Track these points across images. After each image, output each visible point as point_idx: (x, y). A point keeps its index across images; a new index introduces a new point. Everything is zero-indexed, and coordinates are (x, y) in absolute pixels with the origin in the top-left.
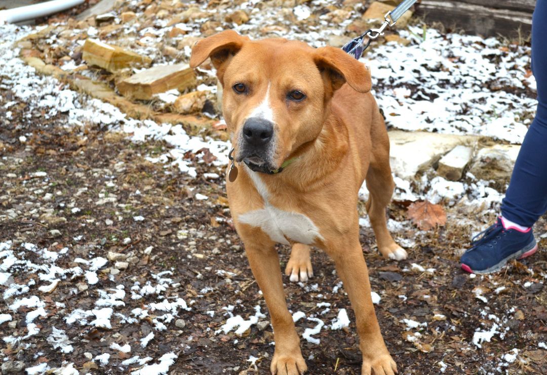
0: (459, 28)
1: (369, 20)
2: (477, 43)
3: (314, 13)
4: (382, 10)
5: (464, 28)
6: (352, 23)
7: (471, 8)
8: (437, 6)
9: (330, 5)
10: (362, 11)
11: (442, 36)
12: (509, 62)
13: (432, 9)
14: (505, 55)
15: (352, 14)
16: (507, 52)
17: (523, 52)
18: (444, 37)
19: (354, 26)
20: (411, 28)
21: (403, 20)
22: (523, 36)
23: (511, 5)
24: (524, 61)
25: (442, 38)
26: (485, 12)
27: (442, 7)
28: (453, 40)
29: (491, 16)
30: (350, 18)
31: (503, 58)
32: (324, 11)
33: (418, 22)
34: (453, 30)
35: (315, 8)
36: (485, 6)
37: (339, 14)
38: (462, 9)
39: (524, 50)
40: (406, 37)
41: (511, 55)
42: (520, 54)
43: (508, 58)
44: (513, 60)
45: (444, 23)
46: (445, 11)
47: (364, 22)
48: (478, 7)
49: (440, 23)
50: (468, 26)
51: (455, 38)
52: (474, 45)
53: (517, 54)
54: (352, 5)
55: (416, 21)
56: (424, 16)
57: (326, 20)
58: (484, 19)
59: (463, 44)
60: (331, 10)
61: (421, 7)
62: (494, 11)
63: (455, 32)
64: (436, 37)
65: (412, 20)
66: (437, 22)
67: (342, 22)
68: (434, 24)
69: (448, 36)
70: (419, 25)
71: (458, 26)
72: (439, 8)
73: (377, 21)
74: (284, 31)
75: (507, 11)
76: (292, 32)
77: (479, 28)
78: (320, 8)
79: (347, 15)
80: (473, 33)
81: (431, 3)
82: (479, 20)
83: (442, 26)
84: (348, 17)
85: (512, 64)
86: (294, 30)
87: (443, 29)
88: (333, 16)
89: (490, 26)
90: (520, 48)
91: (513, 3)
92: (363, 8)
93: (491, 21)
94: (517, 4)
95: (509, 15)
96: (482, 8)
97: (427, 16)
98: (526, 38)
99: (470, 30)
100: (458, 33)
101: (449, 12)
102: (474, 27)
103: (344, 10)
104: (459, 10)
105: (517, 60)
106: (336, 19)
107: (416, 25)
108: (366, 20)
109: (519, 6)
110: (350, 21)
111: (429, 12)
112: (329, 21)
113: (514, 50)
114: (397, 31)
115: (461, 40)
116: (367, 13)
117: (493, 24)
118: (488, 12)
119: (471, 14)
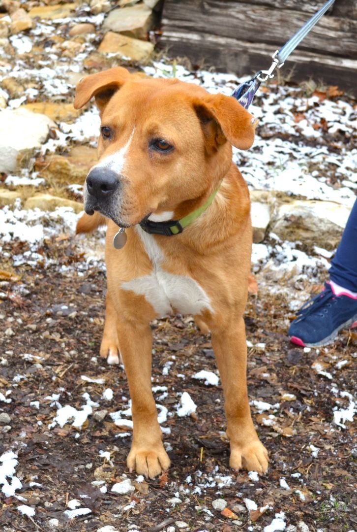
0: (208, 65)
1: (107, 54)
2: (231, 82)
3: (37, 44)
4: (119, 42)
5: (215, 65)
6: (87, 57)
7: (222, 41)
8: (182, 38)
9: (53, 35)
10: (96, 43)
11: (192, 74)
12: (271, 104)
13: (175, 42)
14: (266, 97)
15: (86, 47)
16: (268, 94)
17: (285, 93)
18: (194, 74)
19: (91, 61)
20: (155, 64)
21: (145, 54)
22: (282, 75)
23: (268, 39)
24: (289, 104)
25: (192, 77)
26: (238, 45)
27: (188, 39)
28: (204, 79)
29: (245, 51)
30: (84, 52)
31: (264, 100)
32: (48, 43)
33: (162, 58)
34: (201, 67)
35: (36, 39)
36: (238, 39)
37: (69, 47)
38: (212, 43)
39: (286, 91)
40: (152, 75)
41: (273, 97)
42: (282, 95)
43: (271, 99)
44: (275, 102)
45: (189, 58)
46: (191, 44)
47: (103, 57)
48: (230, 40)
49: (186, 58)
50: (218, 62)
51: (207, 75)
52: (230, 85)
53: (279, 95)
54: (82, 36)
55: (158, 55)
56: (167, 49)
57: (55, 54)
58: (236, 55)
59: (217, 84)
60: (56, 41)
61: (163, 39)
62: (248, 45)
63: (203, 69)
64: (185, 75)
65: (154, 54)
66: (182, 57)
67: (76, 56)
68: (180, 59)
69: (199, 74)
70: (162, 60)
71: (206, 62)
72: (184, 41)
73: (118, 55)
74: (8, 67)
75: (263, 46)
76: (17, 68)
77: (231, 65)
78: (42, 39)
79: (79, 48)
80: (224, 71)
81: (174, 34)
82: (232, 55)
83: (188, 61)
84: (81, 50)
85: (276, 108)
86: (20, 65)
87: (190, 66)
88: (64, 50)
89: (244, 62)
90: (281, 89)
91: (270, 37)
92: (97, 39)
93: (245, 57)
94: (275, 37)
95: (266, 50)
96: (234, 41)
97: (169, 51)
98: (286, 76)
99: (221, 67)
100: (207, 70)
101: (196, 46)
102: (226, 64)
103: (74, 41)
104: (208, 44)
105: (280, 102)
106: (66, 53)
107: (159, 61)
108: (105, 54)
109: (277, 40)
110: (84, 55)
111: (172, 46)
112: (59, 55)
113: (275, 91)
114: (142, 67)
115: (213, 79)
116: (103, 45)
117: (248, 60)
118: (242, 47)
119: (221, 48)
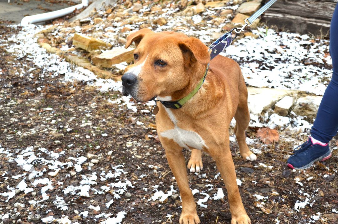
0: (286, 29)
1: (235, 24)
2: (296, 37)
3: (204, 19)
4: (242, 18)
5: (290, 29)
6: (225, 25)
7: (294, 17)
8: (274, 16)
9: (212, 15)
10: (231, 19)
11: (277, 33)
12: (315, 48)
13: (271, 18)
14: (313, 44)
15: (226, 20)
16: (314, 43)
17: (323, 43)
18: (278, 34)
19: (227, 27)
20: (259, 28)
21: (255, 24)
22: (323, 34)
23: (316, 16)
24: (324, 48)
25: (277, 35)
26: (301, 20)
27: (277, 17)
28: (283, 36)
29: (305, 22)
30: (224, 23)
31: (311, 46)
32: (209, 18)
33: (263, 25)
34: (283, 30)
35: (204, 17)
36: (301, 16)
37: (218, 20)
38: (288, 18)
39: (324, 42)
40: (256, 34)
41: (316, 44)
42: (321, 44)
43: (315, 46)
44: (317, 47)
45: (278, 26)
46: (279, 19)
47: (232, 25)
48: (297, 17)
49: (275, 26)
50: (292, 27)
51: (284, 34)
52: (295, 39)
53: (320, 44)
54: (225, 15)
55: (262, 24)
56: (267, 22)
57: (210, 24)
58: (301, 24)
59: (289, 38)
60: (213, 18)
61: (265, 16)
62: (306, 19)
63: (284, 31)
64: (273, 34)
65: (259, 24)
66: (274, 25)
67: (220, 25)
68: (272, 26)
69: (280, 34)
70: (263, 27)
71: (285, 28)
72: (275, 17)
73: (239, 25)
74: (187, 30)
75: (314, 20)
76: (191, 30)
77: (298, 29)
78: (207, 17)
79: (222, 21)
80: (294, 32)
81: (270, 14)
82: (298, 24)
83: (277, 27)
84: (223, 22)
85: (317, 50)
86: (192, 29)
87: (277, 30)
88: (215, 21)
89: (304, 28)
90: (321, 41)
91: (318, 15)
92: (232, 17)
93: (305, 25)
94: (320, 15)
95: (315, 22)
96: (300, 18)
97: (268, 22)
98: (325, 35)
99: (293, 30)
100: (286, 32)
101: (281, 20)
102: (295, 29)
103: (221, 18)
104: (287, 19)
105: (319, 47)
106: (216, 23)
107: (262, 27)
108: (234, 24)
109: (321, 17)
111: (269, 20)
112: (212, 24)
113: (318, 42)
114: (251, 30)
115: (287, 36)
116: (234, 19)
117: (306, 26)
118: (303, 20)
119: (293, 21)
